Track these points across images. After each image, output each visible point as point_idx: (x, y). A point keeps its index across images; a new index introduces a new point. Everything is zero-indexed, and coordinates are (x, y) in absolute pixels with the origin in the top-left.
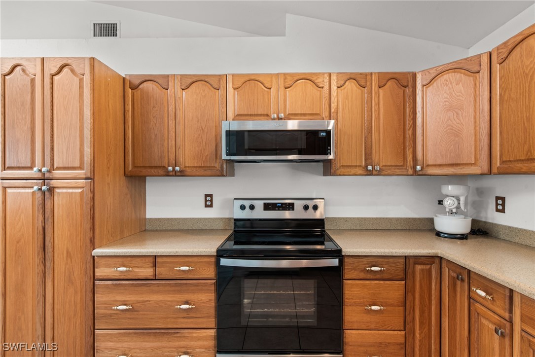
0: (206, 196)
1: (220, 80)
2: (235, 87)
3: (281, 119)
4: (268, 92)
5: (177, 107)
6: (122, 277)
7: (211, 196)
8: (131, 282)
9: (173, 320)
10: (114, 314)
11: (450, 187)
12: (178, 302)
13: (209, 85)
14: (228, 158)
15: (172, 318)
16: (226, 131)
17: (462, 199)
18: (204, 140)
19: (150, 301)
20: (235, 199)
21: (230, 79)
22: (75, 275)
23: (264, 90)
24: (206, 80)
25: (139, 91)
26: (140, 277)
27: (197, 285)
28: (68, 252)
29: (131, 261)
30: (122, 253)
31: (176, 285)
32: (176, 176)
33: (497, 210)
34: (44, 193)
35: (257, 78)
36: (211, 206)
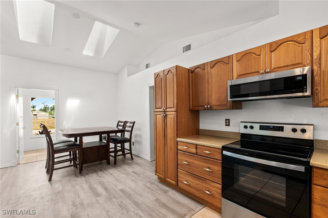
0: (226, 120)
1: (229, 59)
2: (237, 60)
3: (268, 72)
4: (258, 58)
5: (209, 77)
6: (186, 151)
7: (229, 120)
8: (188, 153)
9: (203, 174)
10: (183, 164)
12: (205, 167)
13: (224, 63)
14: (231, 100)
16: (230, 86)
18: (221, 91)
19: (195, 163)
20: (241, 122)
21: (234, 57)
22: (172, 147)
23: (256, 57)
24: (222, 60)
25: (194, 74)
26: (192, 152)
27: (213, 161)
28: (170, 138)
30: (185, 141)
31: (205, 159)
32: (208, 110)
34: (164, 117)
35: (251, 52)
36: (229, 125)
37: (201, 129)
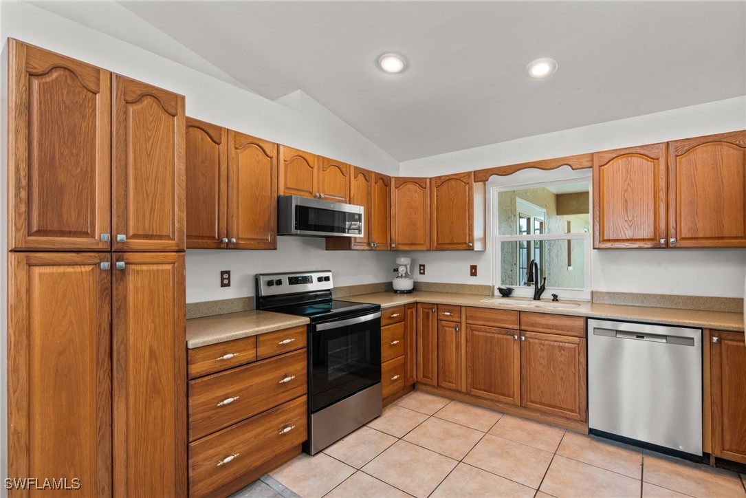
0: (223, 273)
1: (273, 149)
2: (285, 159)
4: (311, 171)
7: (228, 272)
8: (233, 371)
9: (273, 398)
10: (215, 413)
11: (402, 259)
12: (281, 377)
13: (261, 150)
15: (273, 396)
16: (297, 206)
17: (408, 267)
18: (258, 210)
19: (252, 386)
21: (281, 150)
22: (162, 380)
26: (243, 362)
28: (152, 352)
29: (233, 346)
30: (227, 337)
33: (421, 273)
36: (228, 285)
37: (191, 304)
